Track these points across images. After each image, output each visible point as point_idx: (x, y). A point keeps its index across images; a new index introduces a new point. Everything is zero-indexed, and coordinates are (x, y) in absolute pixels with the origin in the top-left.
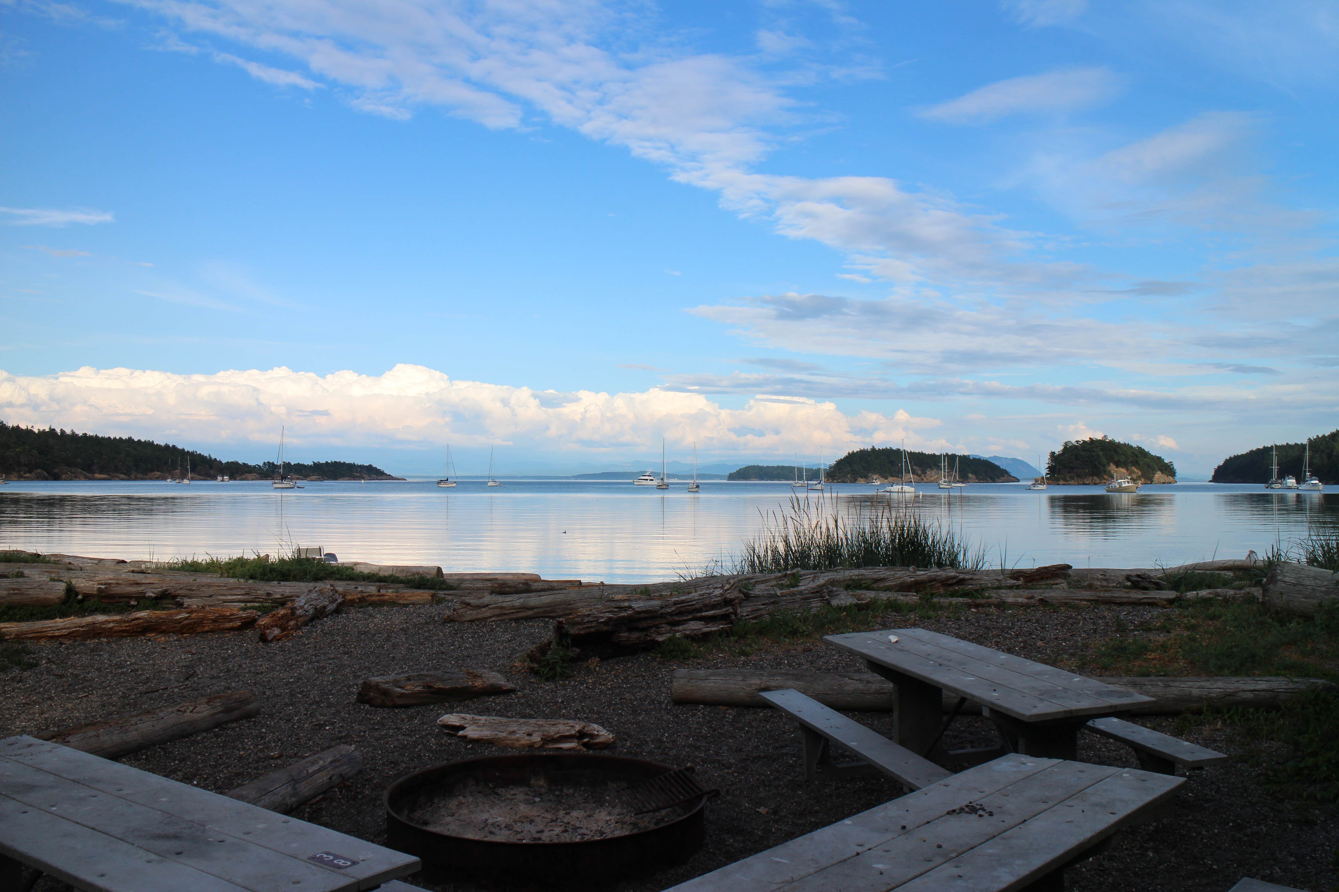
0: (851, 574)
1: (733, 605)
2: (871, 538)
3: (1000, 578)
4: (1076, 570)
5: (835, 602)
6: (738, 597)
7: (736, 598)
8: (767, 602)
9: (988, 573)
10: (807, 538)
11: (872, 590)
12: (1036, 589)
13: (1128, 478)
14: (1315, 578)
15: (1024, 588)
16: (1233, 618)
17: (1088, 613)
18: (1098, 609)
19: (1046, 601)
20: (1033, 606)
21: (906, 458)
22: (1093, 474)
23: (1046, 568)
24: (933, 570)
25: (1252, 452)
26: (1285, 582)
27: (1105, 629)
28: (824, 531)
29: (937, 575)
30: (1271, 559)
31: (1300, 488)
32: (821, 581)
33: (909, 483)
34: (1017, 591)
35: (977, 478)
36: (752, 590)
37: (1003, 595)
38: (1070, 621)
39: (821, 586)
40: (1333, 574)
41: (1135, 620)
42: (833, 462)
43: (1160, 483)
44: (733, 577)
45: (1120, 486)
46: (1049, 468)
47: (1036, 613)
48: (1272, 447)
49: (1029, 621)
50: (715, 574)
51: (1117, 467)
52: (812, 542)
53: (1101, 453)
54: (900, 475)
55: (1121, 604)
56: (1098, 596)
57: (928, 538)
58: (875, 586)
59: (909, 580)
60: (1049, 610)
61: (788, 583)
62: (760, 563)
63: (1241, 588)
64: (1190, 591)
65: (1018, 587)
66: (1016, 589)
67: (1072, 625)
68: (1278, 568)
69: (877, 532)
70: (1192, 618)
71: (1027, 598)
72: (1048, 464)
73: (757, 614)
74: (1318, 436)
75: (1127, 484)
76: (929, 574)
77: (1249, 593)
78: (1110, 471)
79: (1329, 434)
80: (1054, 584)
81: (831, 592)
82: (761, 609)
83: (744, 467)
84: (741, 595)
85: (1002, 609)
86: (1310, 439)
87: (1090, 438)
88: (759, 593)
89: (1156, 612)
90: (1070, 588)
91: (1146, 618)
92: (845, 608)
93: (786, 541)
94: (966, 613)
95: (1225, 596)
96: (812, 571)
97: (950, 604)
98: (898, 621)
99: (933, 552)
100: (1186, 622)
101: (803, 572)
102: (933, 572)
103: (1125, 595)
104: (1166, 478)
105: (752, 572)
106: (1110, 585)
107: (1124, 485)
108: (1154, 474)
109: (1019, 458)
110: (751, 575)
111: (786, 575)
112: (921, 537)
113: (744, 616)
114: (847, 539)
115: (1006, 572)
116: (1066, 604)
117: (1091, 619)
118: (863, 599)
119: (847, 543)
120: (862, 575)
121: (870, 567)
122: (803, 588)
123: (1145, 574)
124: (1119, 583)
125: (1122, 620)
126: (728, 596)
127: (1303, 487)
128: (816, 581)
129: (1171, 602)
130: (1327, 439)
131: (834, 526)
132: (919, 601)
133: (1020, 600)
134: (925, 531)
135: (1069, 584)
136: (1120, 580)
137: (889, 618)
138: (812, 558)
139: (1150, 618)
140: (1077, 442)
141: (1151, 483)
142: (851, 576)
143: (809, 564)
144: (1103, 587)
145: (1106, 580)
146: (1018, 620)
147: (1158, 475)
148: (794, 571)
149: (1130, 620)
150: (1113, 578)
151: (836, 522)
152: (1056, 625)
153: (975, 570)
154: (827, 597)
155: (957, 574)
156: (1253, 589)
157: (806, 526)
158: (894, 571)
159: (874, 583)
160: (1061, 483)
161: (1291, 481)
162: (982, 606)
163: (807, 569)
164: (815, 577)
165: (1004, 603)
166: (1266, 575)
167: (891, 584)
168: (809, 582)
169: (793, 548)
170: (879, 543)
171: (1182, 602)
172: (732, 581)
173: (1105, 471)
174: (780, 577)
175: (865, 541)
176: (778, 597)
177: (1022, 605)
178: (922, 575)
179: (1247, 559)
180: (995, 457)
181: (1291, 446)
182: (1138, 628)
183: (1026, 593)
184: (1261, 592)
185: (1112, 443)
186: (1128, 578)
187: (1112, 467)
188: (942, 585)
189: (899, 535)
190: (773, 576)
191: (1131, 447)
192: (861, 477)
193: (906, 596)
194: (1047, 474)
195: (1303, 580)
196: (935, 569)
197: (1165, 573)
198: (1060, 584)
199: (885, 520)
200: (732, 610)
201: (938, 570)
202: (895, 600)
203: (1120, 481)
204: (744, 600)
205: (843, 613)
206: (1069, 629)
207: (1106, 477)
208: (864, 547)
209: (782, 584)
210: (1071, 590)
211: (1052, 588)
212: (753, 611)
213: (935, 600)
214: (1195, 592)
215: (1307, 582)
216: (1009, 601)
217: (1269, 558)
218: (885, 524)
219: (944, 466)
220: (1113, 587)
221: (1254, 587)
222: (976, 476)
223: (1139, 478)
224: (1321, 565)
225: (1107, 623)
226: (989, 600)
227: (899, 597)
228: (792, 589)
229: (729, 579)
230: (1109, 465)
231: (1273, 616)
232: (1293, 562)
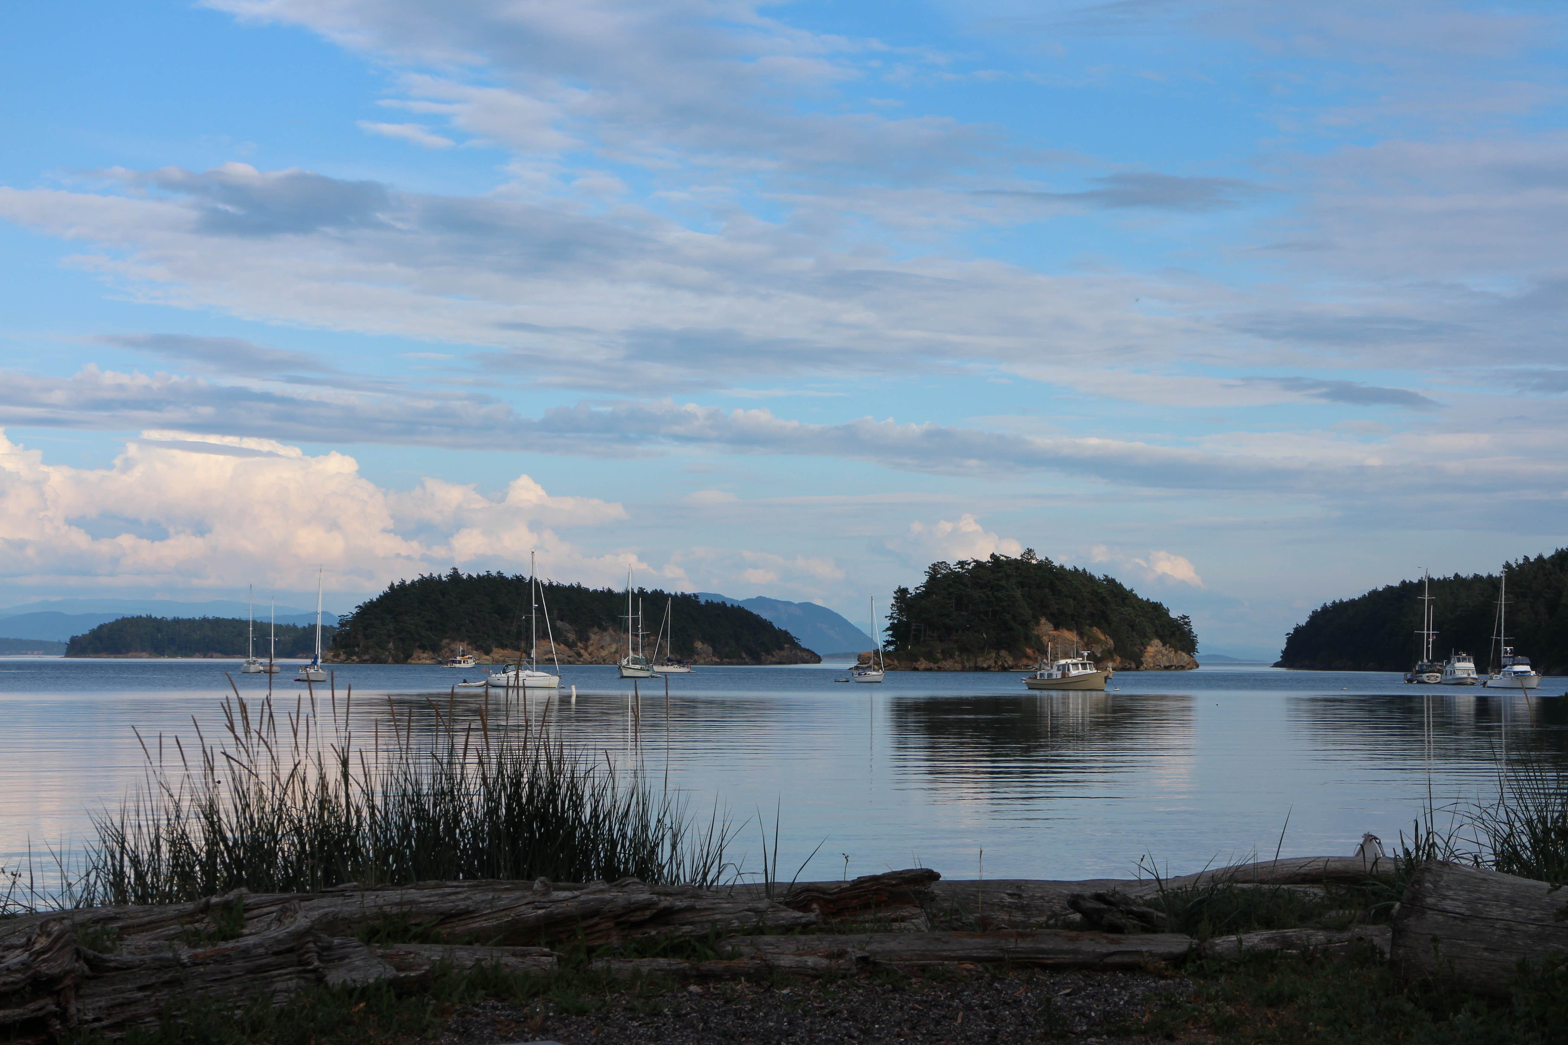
0: (380, 901)
1: (58, 993)
2: (435, 806)
3: (762, 905)
4: (950, 883)
5: (336, 977)
6: (72, 971)
7: (67, 973)
8: (153, 980)
9: (732, 892)
10: (268, 809)
11: (437, 941)
12: (851, 931)
13: (1082, 656)
14: (1513, 903)
15: (821, 930)
16: (1324, 1000)
17: (977, 992)
18: (1001, 980)
19: (875, 964)
20: (844, 977)
21: (539, 600)
22: (998, 646)
23: (875, 879)
24: (593, 887)
25: (1374, 594)
26: (1443, 911)
27: (1017, 1032)
28: (313, 789)
29: (602, 901)
30: (1413, 855)
31: (1489, 683)
32: (302, 921)
33: (546, 663)
34: (803, 938)
35: (716, 652)
36: (111, 951)
37: (770, 949)
38: (934, 1013)
39: (300, 935)
40: (1550, 891)
41: (1091, 1010)
42: (349, 609)
43: (1157, 667)
44: (60, 916)
45: (1064, 675)
46: (893, 627)
47: (849, 994)
48: (1421, 583)
49: (832, 1014)
50: (11, 908)
51: (1056, 627)
52: (280, 818)
53: (1018, 593)
54: (523, 644)
55: (1057, 968)
56: (1002, 950)
57: (582, 805)
58: (444, 931)
59: (531, 913)
60: (882, 985)
61: (213, 928)
62: (140, 876)
63: (1342, 927)
64: (1221, 934)
65: (806, 928)
66: (801, 933)
67: (938, 1023)
68: (1427, 876)
69: (452, 791)
70: (1228, 1001)
71: (829, 956)
72: (891, 617)
73: (122, 1016)
74: (1526, 559)
75: (1081, 671)
76: (583, 898)
77: (1360, 939)
78: (1038, 638)
79: (1553, 552)
80: (895, 920)
81: (329, 948)
82: (135, 1002)
83: (113, 620)
84: (82, 967)
85: (766, 984)
86: (1508, 566)
87: (993, 556)
88: (130, 958)
89: (1140, 988)
90: (934, 928)
91: (1116, 1004)
92: (364, 993)
93: (210, 813)
94: (675, 997)
95: (1306, 948)
96: (277, 895)
97: (636, 974)
98: (501, 1022)
99: (593, 841)
100: (1212, 1011)
101: (253, 899)
102: (594, 893)
103: (1066, 947)
104: (1172, 654)
105: (116, 901)
106: (1033, 921)
107: (1074, 672)
108: (1144, 645)
109: (819, 602)
110: (111, 911)
111: (206, 909)
112: (563, 803)
113: (87, 1022)
114: (372, 808)
115: (777, 891)
116: (923, 969)
117: (985, 1007)
118: (411, 967)
119: (373, 821)
120: (411, 902)
121: (432, 883)
122: (251, 941)
123: (1115, 892)
124: (1054, 915)
125: (1060, 1009)
126: (44, 968)
127: (1496, 679)
128: (287, 922)
129: (1177, 961)
130: (1549, 566)
131: (339, 777)
132: (556, 967)
133: (810, 961)
134: (574, 786)
135: (932, 918)
136: (1057, 908)
137: (478, 1015)
138: (280, 859)
139: (1126, 1002)
140: (962, 564)
141: (1137, 668)
142: (381, 907)
143: (272, 877)
144: (1013, 924)
145: (1022, 908)
146: (805, 1014)
147: (1154, 649)
148: (231, 896)
149: (1078, 1008)
150: (1039, 902)
151: (345, 763)
152: (899, 1024)
153: (701, 886)
154: (316, 963)
155: (655, 898)
156: (1371, 927)
157: (265, 776)
158: (494, 890)
159: (442, 922)
160: (923, 666)
161: (1465, 667)
162: (717, 977)
163: (266, 891)
164: (284, 911)
165: (771, 969)
166: (1401, 893)
167: (485, 924)
168: (269, 925)
169: (229, 835)
170: (457, 821)
171: (1204, 961)
172: (56, 928)
173: (1027, 638)
174: (192, 914)
175: (420, 813)
176: (184, 966)
177: (816, 974)
178: (566, 900)
179: (1358, 854)
180: (761, 600)
181: (1464, 580)
182: (1098, 1029)
183: (826, 943)
184: (1389, 935)
185: (1045, 567)
186: (1075, 902)
187: (1045, 628)
188: (617, 924)
189: (509, 797)
190: (171, 910)
191: (1091, 578)
192: (423, 648)
193: (524, 955)
194: (889, 643)
195: (1486, 905)
196: (598, 884)
197: (1162, 890)
198: (910, 918)
199: (472, 758)
200: (53, 1008)
201: (605, 886)
202: (496, 967)
203: (1063, 662)
204: (89, 978)
205: (357, 1003)
206: (930, 1033)
207: (1029, 651)
208: (418, 828)
209: (197, 933)
210: (937, 934)
211: (891, 931)
212: (113, 1007)
213: (598, 965)
214: (1233, 938)
215: (1495, 912)
216: (782, 963)
217: (1407, 852)
218: (472, 769)
219: (635, 622)
220: (1040, 926)
221: (1374, 924)
222: (714, 648)
223: (1108, 655)
224: (1527, 870)
225: (1023, 1016)
226: (735, 963)
227: (504, 960)
228: (223, 945)
229: (48, 922)
230: (1038, 623)
231: (1416, 994)
232: (1464, 862)
